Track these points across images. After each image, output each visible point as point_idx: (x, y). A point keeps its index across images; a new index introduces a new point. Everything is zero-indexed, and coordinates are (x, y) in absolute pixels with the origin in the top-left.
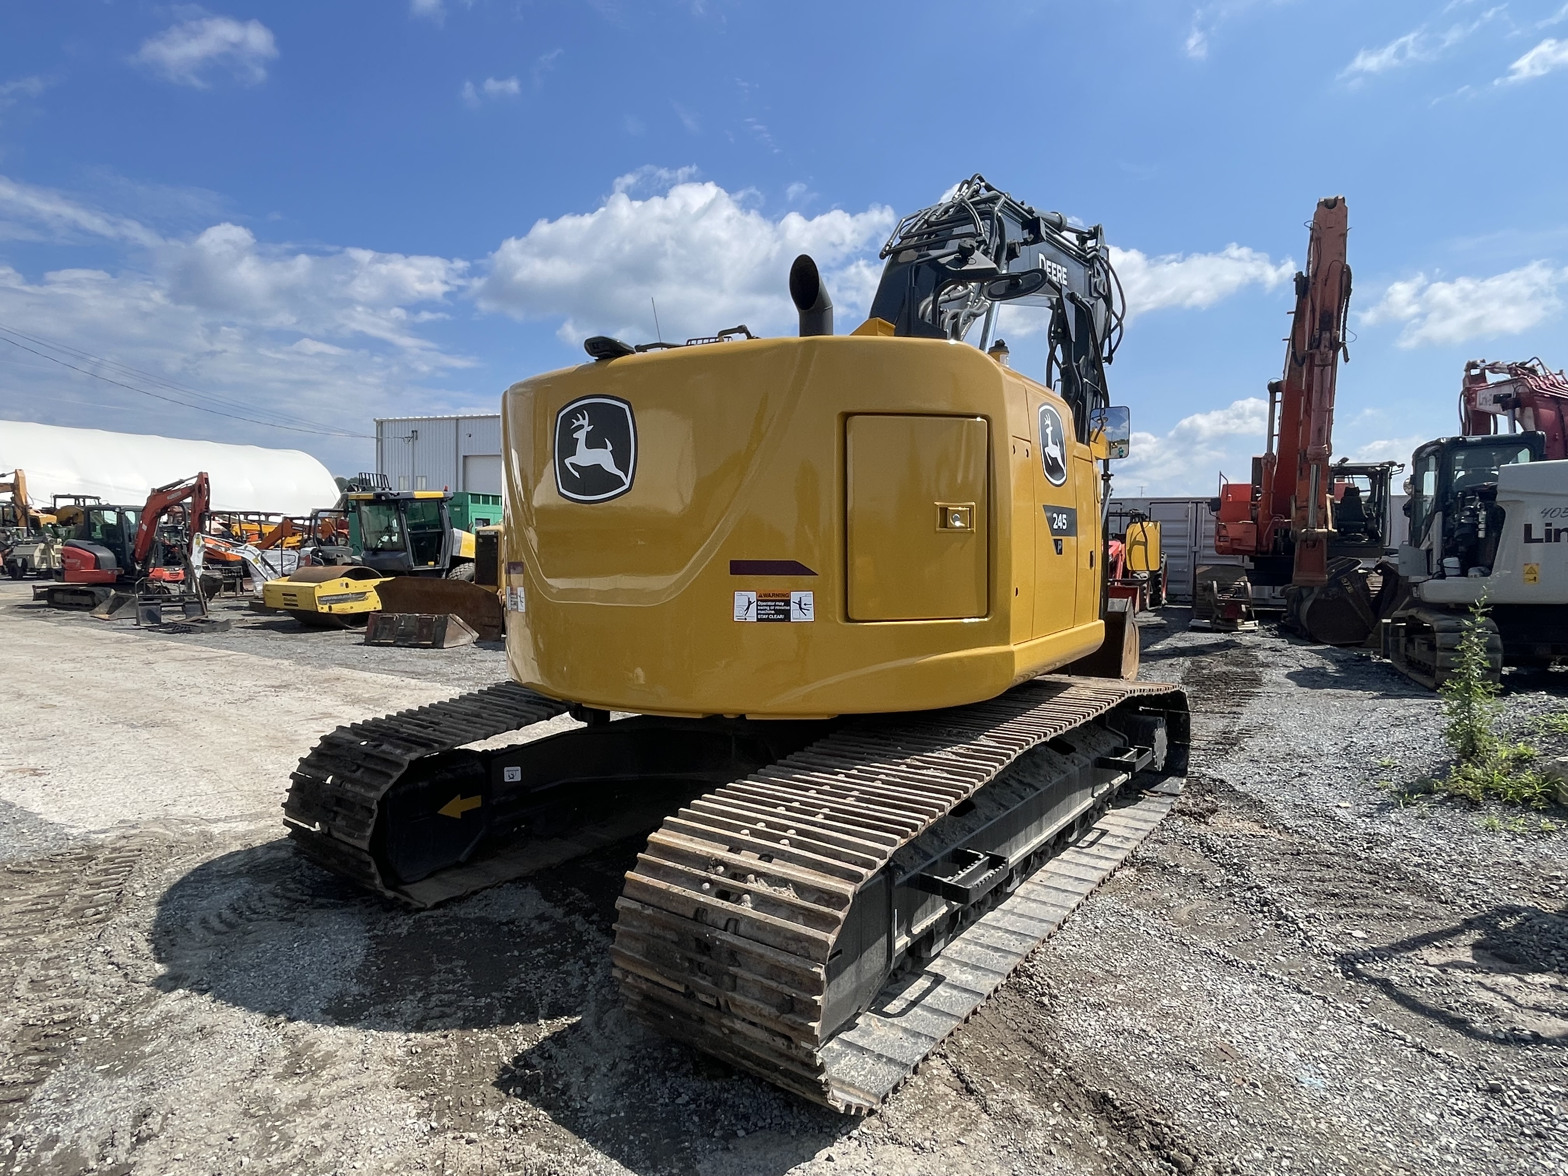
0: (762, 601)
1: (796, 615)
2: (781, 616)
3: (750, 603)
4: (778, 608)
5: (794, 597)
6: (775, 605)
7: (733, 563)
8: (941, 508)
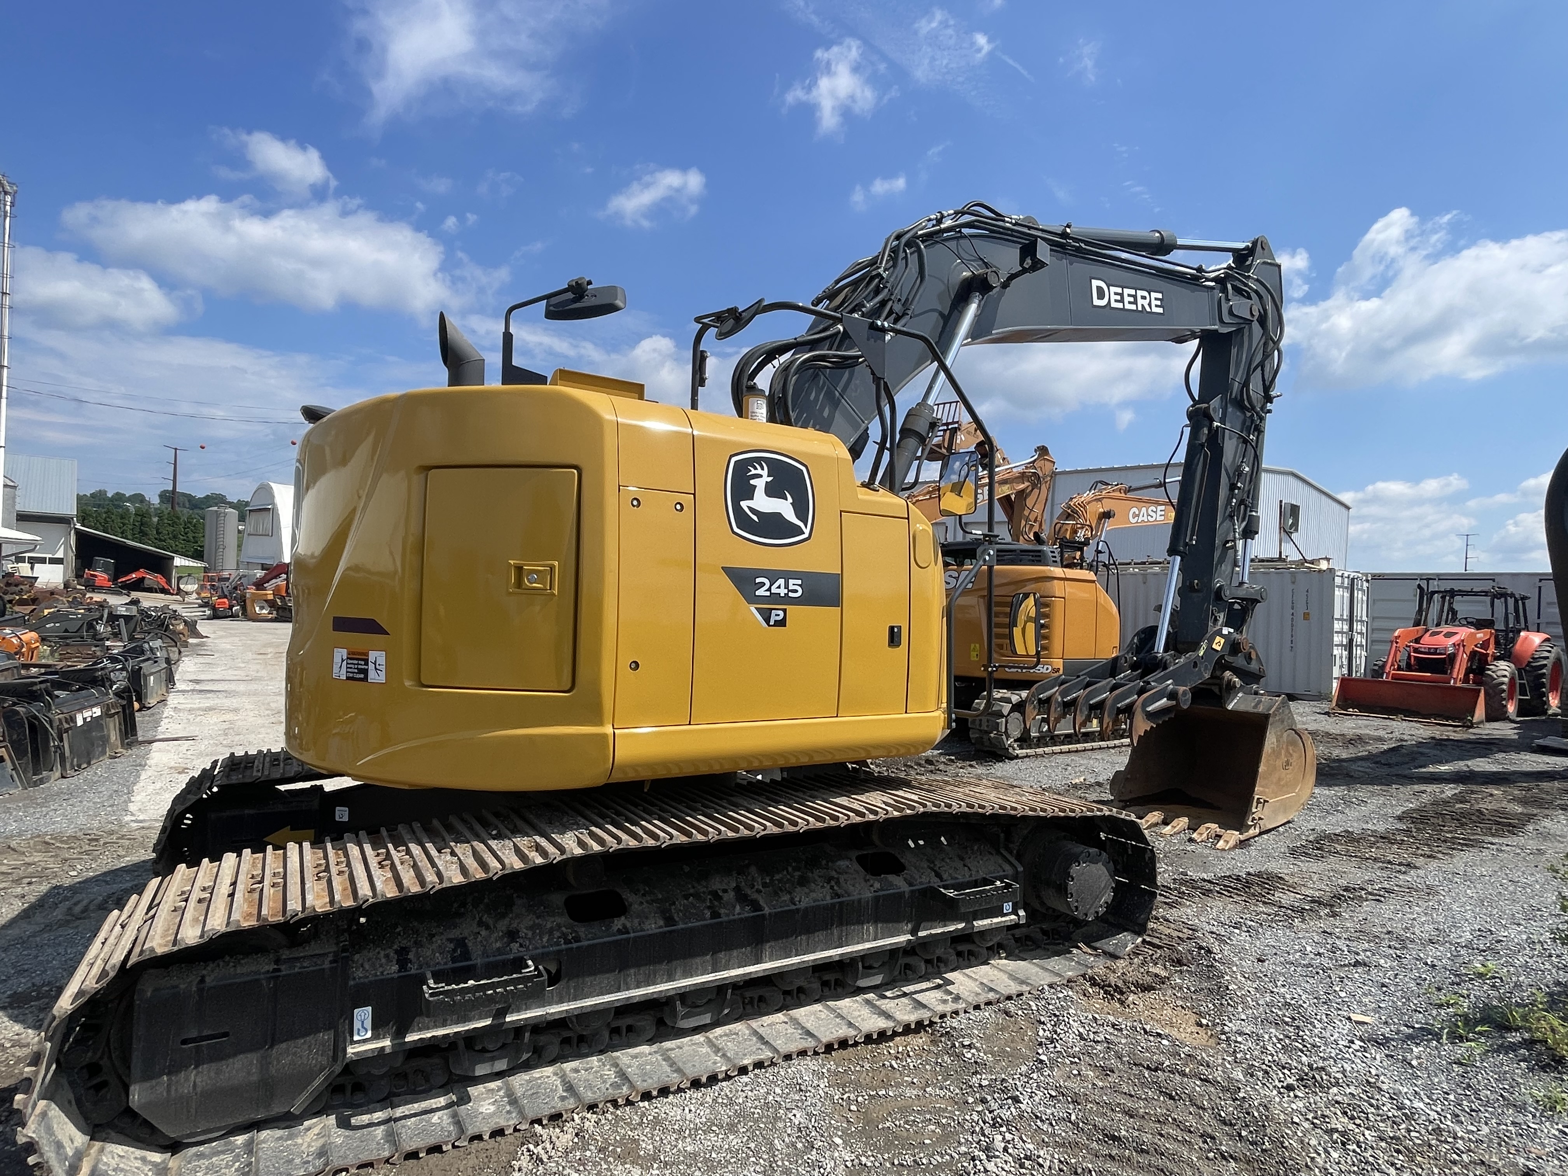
0: (351, 659)
1: (372, 674)
2: (362, 676)
3: (343, 661)
4: (360, 667)
5: (372, 655)
6: (358, 664)
7: (336, 619)
8: (515, 567)
